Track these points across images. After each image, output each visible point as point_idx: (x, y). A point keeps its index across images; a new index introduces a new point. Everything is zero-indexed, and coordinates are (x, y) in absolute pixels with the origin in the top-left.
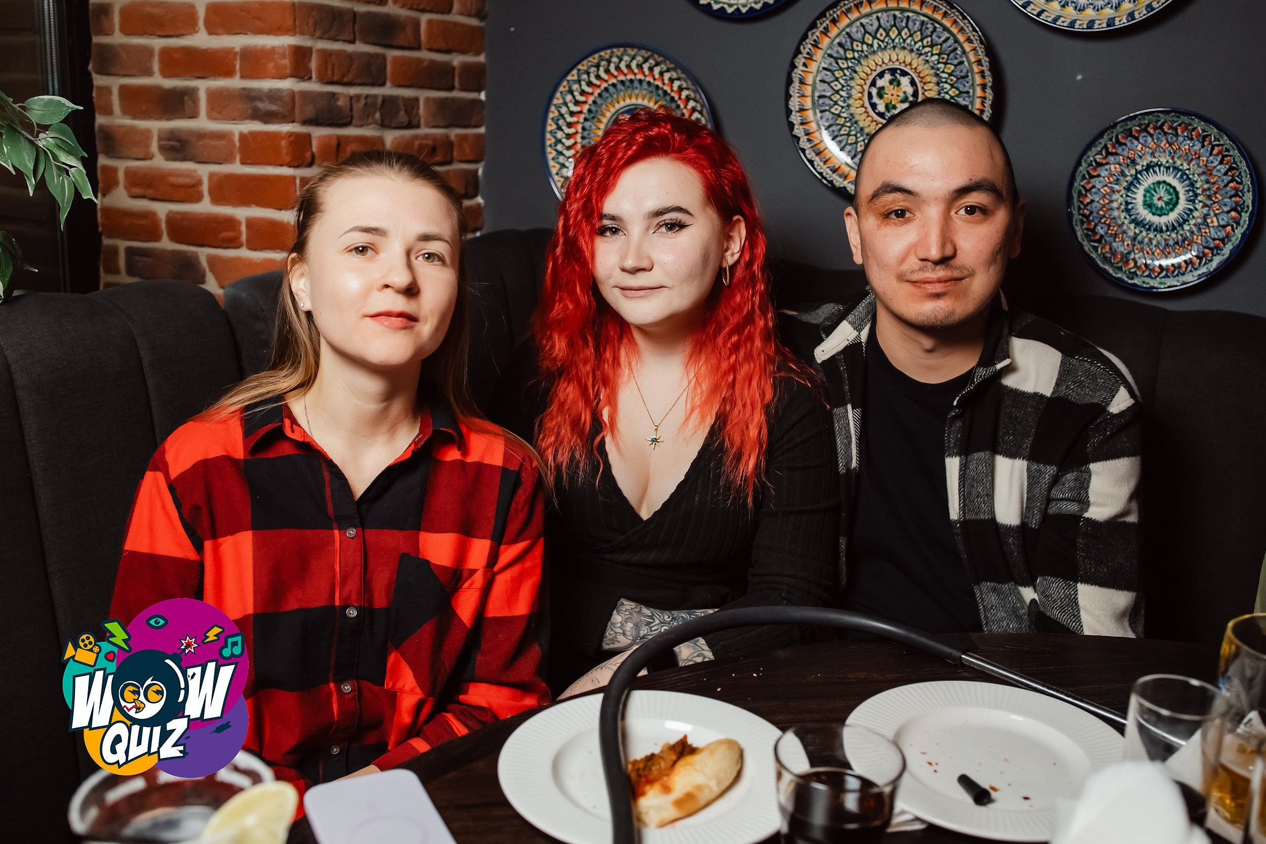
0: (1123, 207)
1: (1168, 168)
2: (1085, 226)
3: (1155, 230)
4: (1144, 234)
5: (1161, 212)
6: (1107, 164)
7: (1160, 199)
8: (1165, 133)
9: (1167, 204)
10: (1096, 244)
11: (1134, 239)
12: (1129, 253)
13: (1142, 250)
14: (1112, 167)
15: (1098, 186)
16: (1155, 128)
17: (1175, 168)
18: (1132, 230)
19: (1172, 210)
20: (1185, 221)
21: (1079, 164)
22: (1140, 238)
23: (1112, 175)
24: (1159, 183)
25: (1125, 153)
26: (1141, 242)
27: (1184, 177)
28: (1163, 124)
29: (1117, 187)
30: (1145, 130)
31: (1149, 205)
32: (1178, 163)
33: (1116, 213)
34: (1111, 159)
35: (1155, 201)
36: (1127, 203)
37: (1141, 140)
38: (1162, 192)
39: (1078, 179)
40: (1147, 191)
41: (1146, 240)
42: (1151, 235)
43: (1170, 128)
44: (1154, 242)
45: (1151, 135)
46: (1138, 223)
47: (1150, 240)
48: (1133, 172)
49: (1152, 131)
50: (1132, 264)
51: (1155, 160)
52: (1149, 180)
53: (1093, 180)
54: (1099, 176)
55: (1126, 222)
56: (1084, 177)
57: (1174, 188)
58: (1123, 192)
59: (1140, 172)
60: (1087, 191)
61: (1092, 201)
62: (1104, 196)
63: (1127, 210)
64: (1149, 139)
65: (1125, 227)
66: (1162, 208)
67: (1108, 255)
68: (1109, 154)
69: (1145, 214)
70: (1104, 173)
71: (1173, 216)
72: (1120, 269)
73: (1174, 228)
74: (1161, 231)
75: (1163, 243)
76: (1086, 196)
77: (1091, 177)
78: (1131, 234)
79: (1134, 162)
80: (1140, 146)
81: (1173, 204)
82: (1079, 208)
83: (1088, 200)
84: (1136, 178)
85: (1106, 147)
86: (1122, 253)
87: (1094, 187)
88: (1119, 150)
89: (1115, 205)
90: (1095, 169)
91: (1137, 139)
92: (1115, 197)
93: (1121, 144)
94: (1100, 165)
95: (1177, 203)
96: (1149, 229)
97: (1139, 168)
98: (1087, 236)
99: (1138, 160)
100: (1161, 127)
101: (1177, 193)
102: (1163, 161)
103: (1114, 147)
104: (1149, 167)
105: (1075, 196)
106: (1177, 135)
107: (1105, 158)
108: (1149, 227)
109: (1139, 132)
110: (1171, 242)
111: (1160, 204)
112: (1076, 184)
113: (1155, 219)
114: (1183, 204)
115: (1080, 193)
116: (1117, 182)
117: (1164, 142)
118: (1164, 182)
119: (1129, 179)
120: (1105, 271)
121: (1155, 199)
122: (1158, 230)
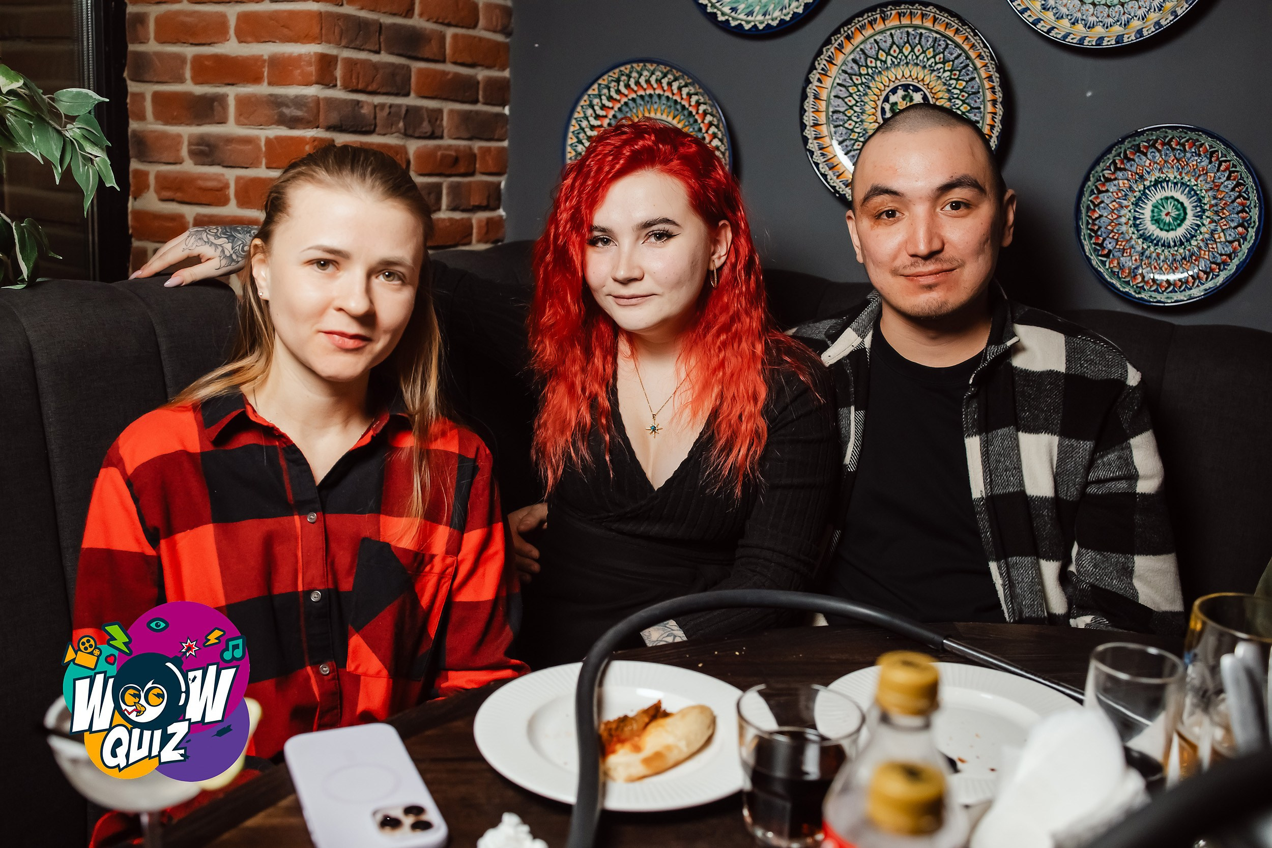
0: (1131, 222)
1: (1176, 184)
2: (1093, 241)
3: (1163, 245)
4: (1152, 249)
5: (1168, 228)
6: (1116, 179)
7: (1167, 214)
8: (1173, 149)
9: (1175, 219)
10: (1104, 259)
11: (1142, 254)
12: (1137, 268)
13: (1150, 265)
14: (1121, 182)
15: (1107, 201)
16: (1163, 144)
17: (1182, 183)
18: (1140, 245)
19: (1179, 225)
20: (1193, 236)
21: (1087, 179)
22: (1147, 253)
23: (1120, 190)
24: (1167, 198)
25: (1134, 169)
26: (1149, 257)
27: (1192, 192)
28: (1171, 140)
29: (1125, 203)
30: (1154, 146)
31: (1156, 221)
32: (1186, 179)
33: (1124, 228)
34: (1120, 174)
35: (1163, 216)
36: (1135, 218)
37: (1149, 156)
38: (1169, 207)
39: (1087, 194)
40: (1155, 207)
41: (1154, 255)
42: (1159, 251)
43: (1178, 144)
44: (1162, 257)
45: (1159, 151)
46: (1145, 238)
47: (1158, 255)
48: (1141, 187)
49: (1160, 147)
50: (1139, 279)
51: (1163, 176)
52: (1157, 196)
53: (1101, 196)
54: (1107, 191)
55: (1134, 237)
56: (1092, 192)
57: (1182, 204)
58: (1131, 207)
59: (1148, 188)
60: (1095, 206)
61: (1101, 216)
62: (1112, 211)
63: (1135, 226)
64: (1157, 154)
65: (1133, 242)
66: (1169, 224)
67: (1116, 270)
68: (1117, 169)
69: (1152, 229)
70: (1112, 188)
71: (1180, 232)
72: (1128, 283)
73: (1182, 244)
74: (1169, 246)
75: (1171, 258)
76: (1094, 211)
77: (1100, 192)
78: (1139, 249)
79: (1141, 177)
80: (1148, 162)
81: (1181, 219)
82: (1088, 223)
83: (1097, 215)
84: (1144, 194)
85: (1114, 162)
86: (1130, 268)
87: (1102, 202)
88: (1128, 166)
89: (1123, 220)
90: (1103, 185)
91: (1145, 155)
92: (1123, 212)
93: (1129, 160)
94: (1108, 180)
95: (1184, 219)
96: (1157, 245)
97: (1147, 183)
98: (1095, 250)
99: (1146, 176)
100: (1169, 143)
101: (1184, 209)
102: (1171, 176)
103: (1122, 163)
104: (1157, 183)
105: (1084, 211)
106: (1185, 151)
107: (1113, 173)
108: (1156, 242)
109: (1147, 148)
110: (1179, 258)
111: (1168, 219)
112: (1084, 199)
113: (1163, 235)
114: (1190, 220)
115: (1088, 208)
116: (1126, 197)
117: (1173, 158)
118: (1172, 198)
119: (1137, 194)
120: (1112, 285)
121: (1163, 214)
122: (1166, 245)
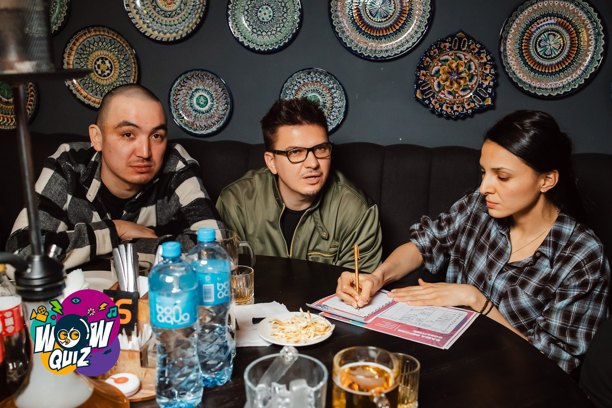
0: (190, 105)
1: (203, 90)
2: (177, 113)
3: (202, 113)
4: (198, 114)
5: (202, 106)
6: (182, 90)
7: (202, 101)
8: (200, 78)
9: (204, 103)
10: (182, 120)
11: (195, 116)
12: (194, 122)
13: (198, 120)
14: (184, 91)
15: (180, 98)
16: (196, 76)
17: (205, 90)
18: (194, 113)
19: (206, 105)
20: (211, 109)
21: (171, 90)
22: (197, 116)
23: (184, 94)
24: (200, 96)
25: (188, 85)
26: (198, 118)
27: (209, 93)
28: (198, 74)
29: (187, 98)
30: (193, 77)
31: (198, 104)
32: (206, 88)
33: (188, 108)
34: (183, 88)
35: (200, 102)
36: (191, 104)
37: (192, 80)
38: (202, 99)
39: (172, 96)
40: (197, 99)
41: (199, 117)
42: (201, 115)
43: (201, 76)
44: (202, 117)
45: (195, 79)
46: (196, 111)
47: (201, 116)
48: (191, 92)
49: (195, 77)
50: (195, 126)
51: (198, 87)
52: (197, 95)
53: (178, 96)
54: (180, 94)
55: (192, 110)
56: (174, 95)
57: (206, 97)
58: (189, 100)
59: (194, 92)
60: (176, 100)
61: (179, 104)
62: (183, 102)
63: (191, 106)
64: (195, 80)
65: (191, 113)
66: (203, 105)
67: (187, 123)
68: (182, 86)
69: (198, 107)
70: (181, 93)
71: (207, 108)
72: (191, 128)
73: (208, 112)
74: (204, 113)
75: (205, 117)
76: (176, 102)
77: (177, 95)
78: (194, 115)
79: (191, 89)
80: (192, 83)
81: (206, 103)
82: (174, 107)
83: (177, 104)
84: (193, 94)
85: (180, 83)
86: (192, 122)
87: (178, 98)
88: (185, 84)
89: (187, 105)
90: (178, 92)
91: (191, 80)
92: (187, 101)
93: (186, 82)
94: (179, 90)
95: (207, 103)
96: (199, 113)
97: (193, 90)
98: (178, 117)
99: (192, 88)
100: (198, 75)
101: (207, 99)
102: (201, 87)
103: (183, 83)
104: (197, 90)
105: (172, 102)
106: (204, 78)
107: (181, 87)
108: (199, 112)
109: (191, 77)
110: (208, 117)
111: (202, 103)
112: (171, 98)
113: (201, 109)
114: (210, 103)
115: (173, 101)
116: (186, 96)
117: (200, 81)
118: (202, 95)
119: (190, 95)
120: (185, 129)
121: (200, 101)
122: (203, 113)
